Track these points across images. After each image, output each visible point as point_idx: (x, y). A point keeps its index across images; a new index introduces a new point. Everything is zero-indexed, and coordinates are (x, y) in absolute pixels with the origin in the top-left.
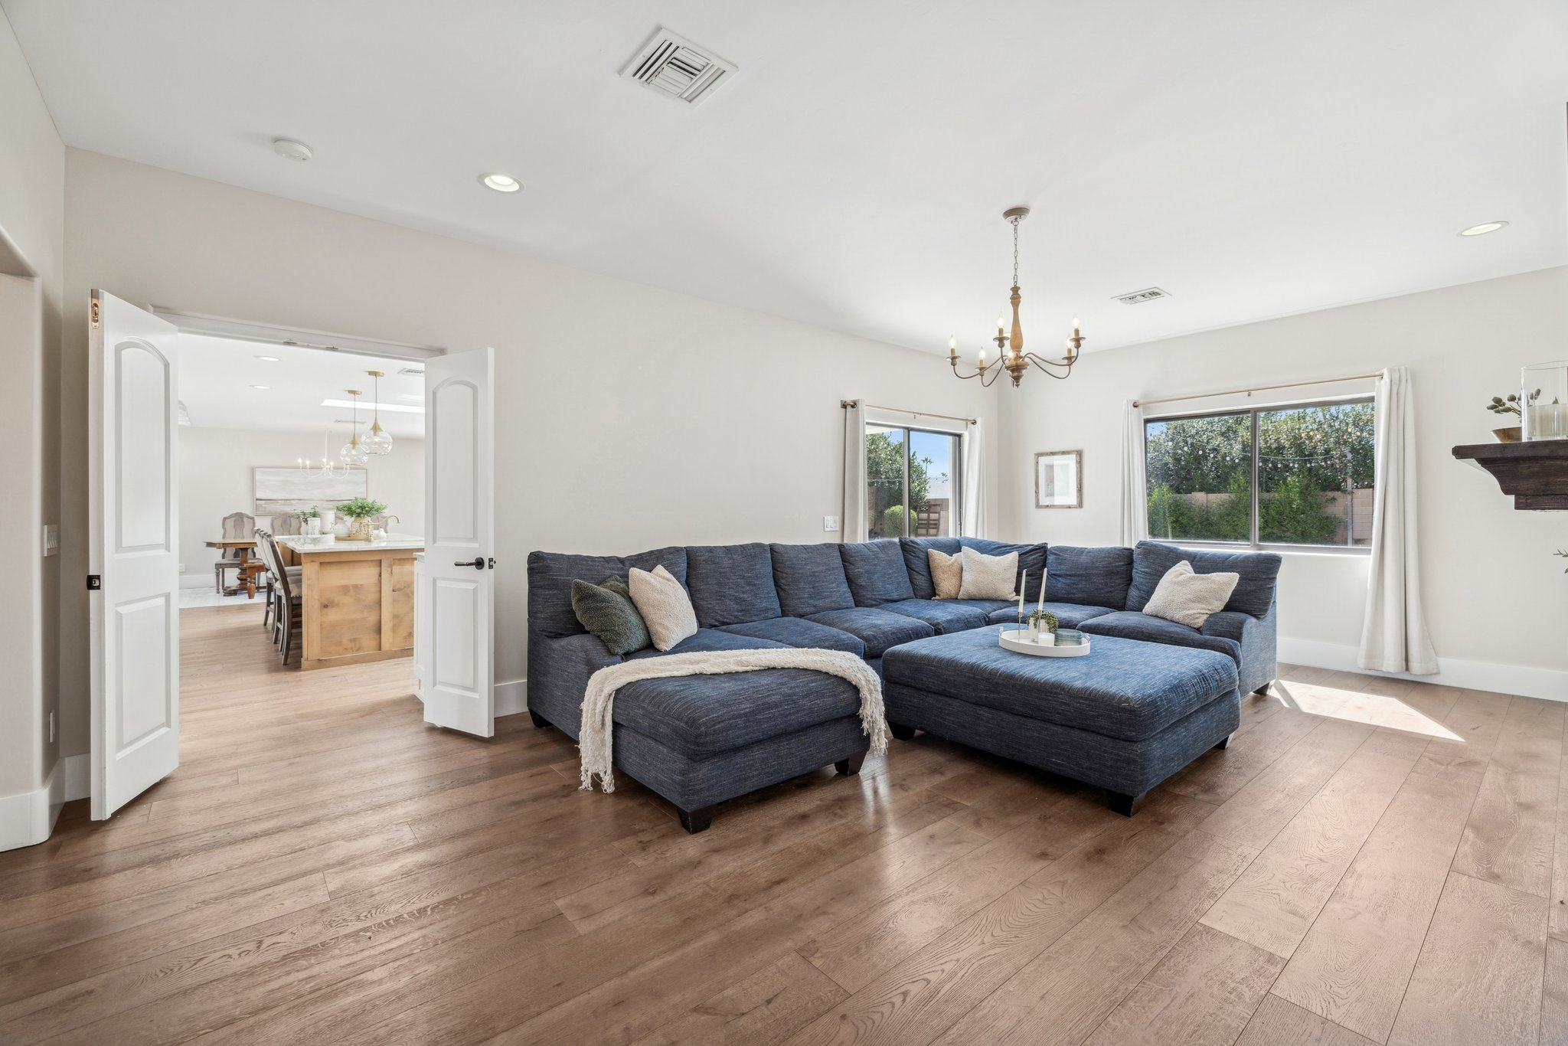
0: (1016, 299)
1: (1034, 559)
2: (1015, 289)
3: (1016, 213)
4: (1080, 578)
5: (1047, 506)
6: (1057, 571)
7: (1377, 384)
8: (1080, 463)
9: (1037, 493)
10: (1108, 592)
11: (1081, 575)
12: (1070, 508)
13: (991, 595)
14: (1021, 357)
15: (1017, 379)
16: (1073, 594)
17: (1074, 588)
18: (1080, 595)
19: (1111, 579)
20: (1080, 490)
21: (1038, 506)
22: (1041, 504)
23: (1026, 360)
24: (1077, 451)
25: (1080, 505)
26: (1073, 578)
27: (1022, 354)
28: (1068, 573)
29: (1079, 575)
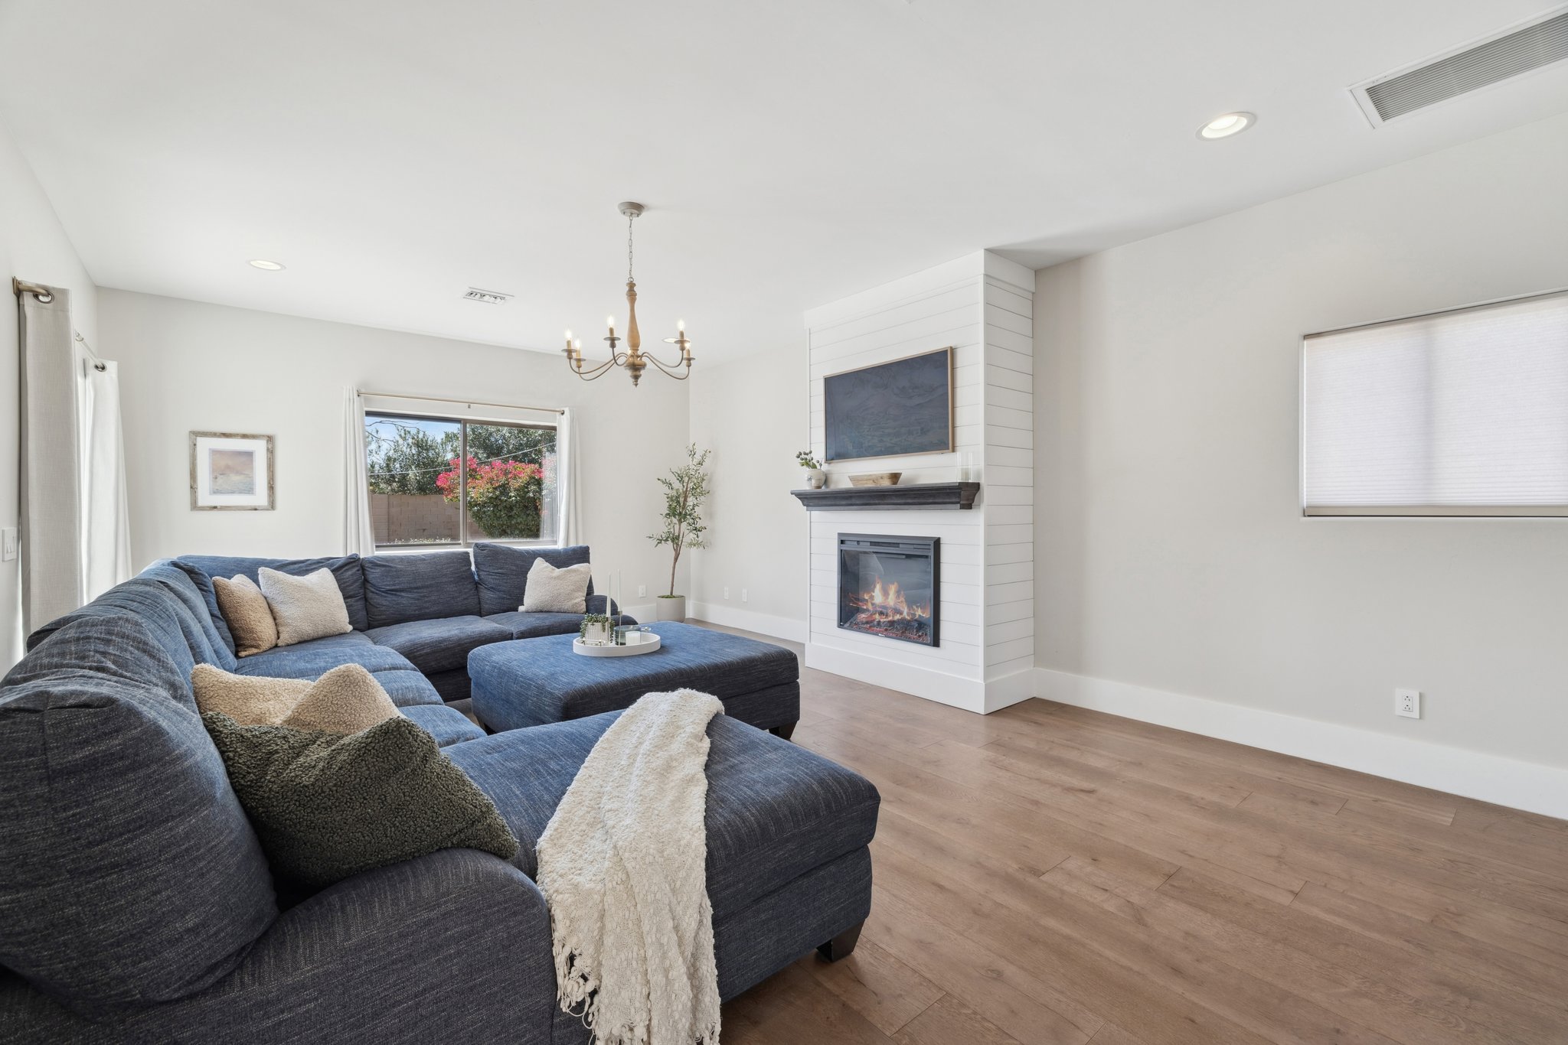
0: (632, 295)
1: (352, 575)
2: (632, 286)
3: (636, 208)
4: (430, 589)
5: (215, 507)
6: (394, 585)
7: (558, 417)
8: (271, 452)
9: (193, 488)
10: (465, 599)
11: (431, 586)
12: (256, 509)
13: (328, 630)
14: (638, 356)
15: (636, 378)
16: (427, 608)
17: (426, 602)
18: (435, 608)
19: (463, 585)
20: (271, 488)
21: (195, 506)
22: (200, 503)
23: (644, 359)
24: (268, 437)
25: (272, 505)
26: (419, 591)
27: (640, 353)
28: (412, 585)
29: (427, 587)
